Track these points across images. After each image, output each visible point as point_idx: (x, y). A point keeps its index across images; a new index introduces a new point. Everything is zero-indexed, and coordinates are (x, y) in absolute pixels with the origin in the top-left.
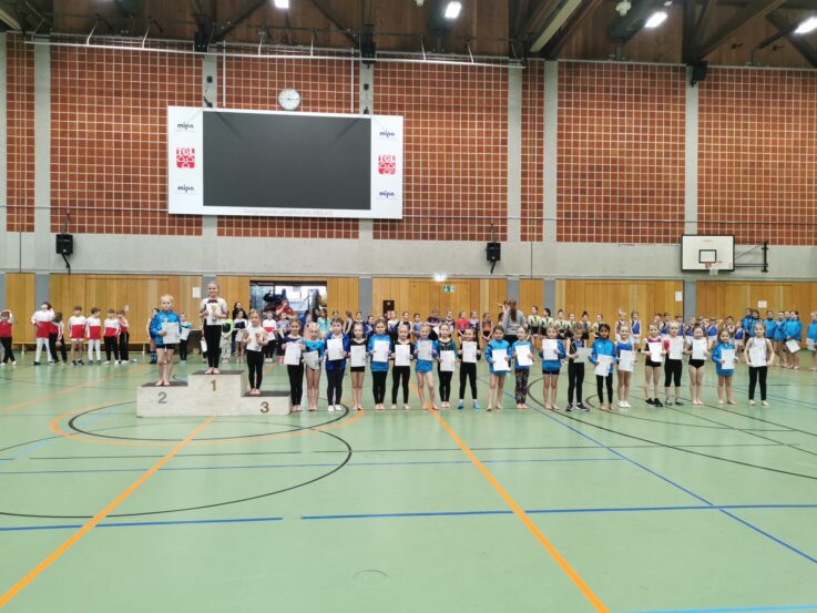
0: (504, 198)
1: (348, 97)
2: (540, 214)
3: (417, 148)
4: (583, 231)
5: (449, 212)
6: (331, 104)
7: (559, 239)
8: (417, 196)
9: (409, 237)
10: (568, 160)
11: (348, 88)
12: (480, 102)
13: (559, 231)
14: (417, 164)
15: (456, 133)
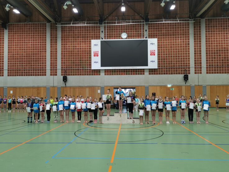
0: (189, 61)
1: (141, 34)
2: (201, 65)
3: (161, 47)
4: (215, 70)
5: (172, 66)
6: (136, 36)
7: (207, 73)
8: (162, 62)
9: (160, 74)
10: (209, 48)
11: (141, 31)
12: (181, 32)
13: (207, 70)
14: (162, 52)
15: (173, 42)
